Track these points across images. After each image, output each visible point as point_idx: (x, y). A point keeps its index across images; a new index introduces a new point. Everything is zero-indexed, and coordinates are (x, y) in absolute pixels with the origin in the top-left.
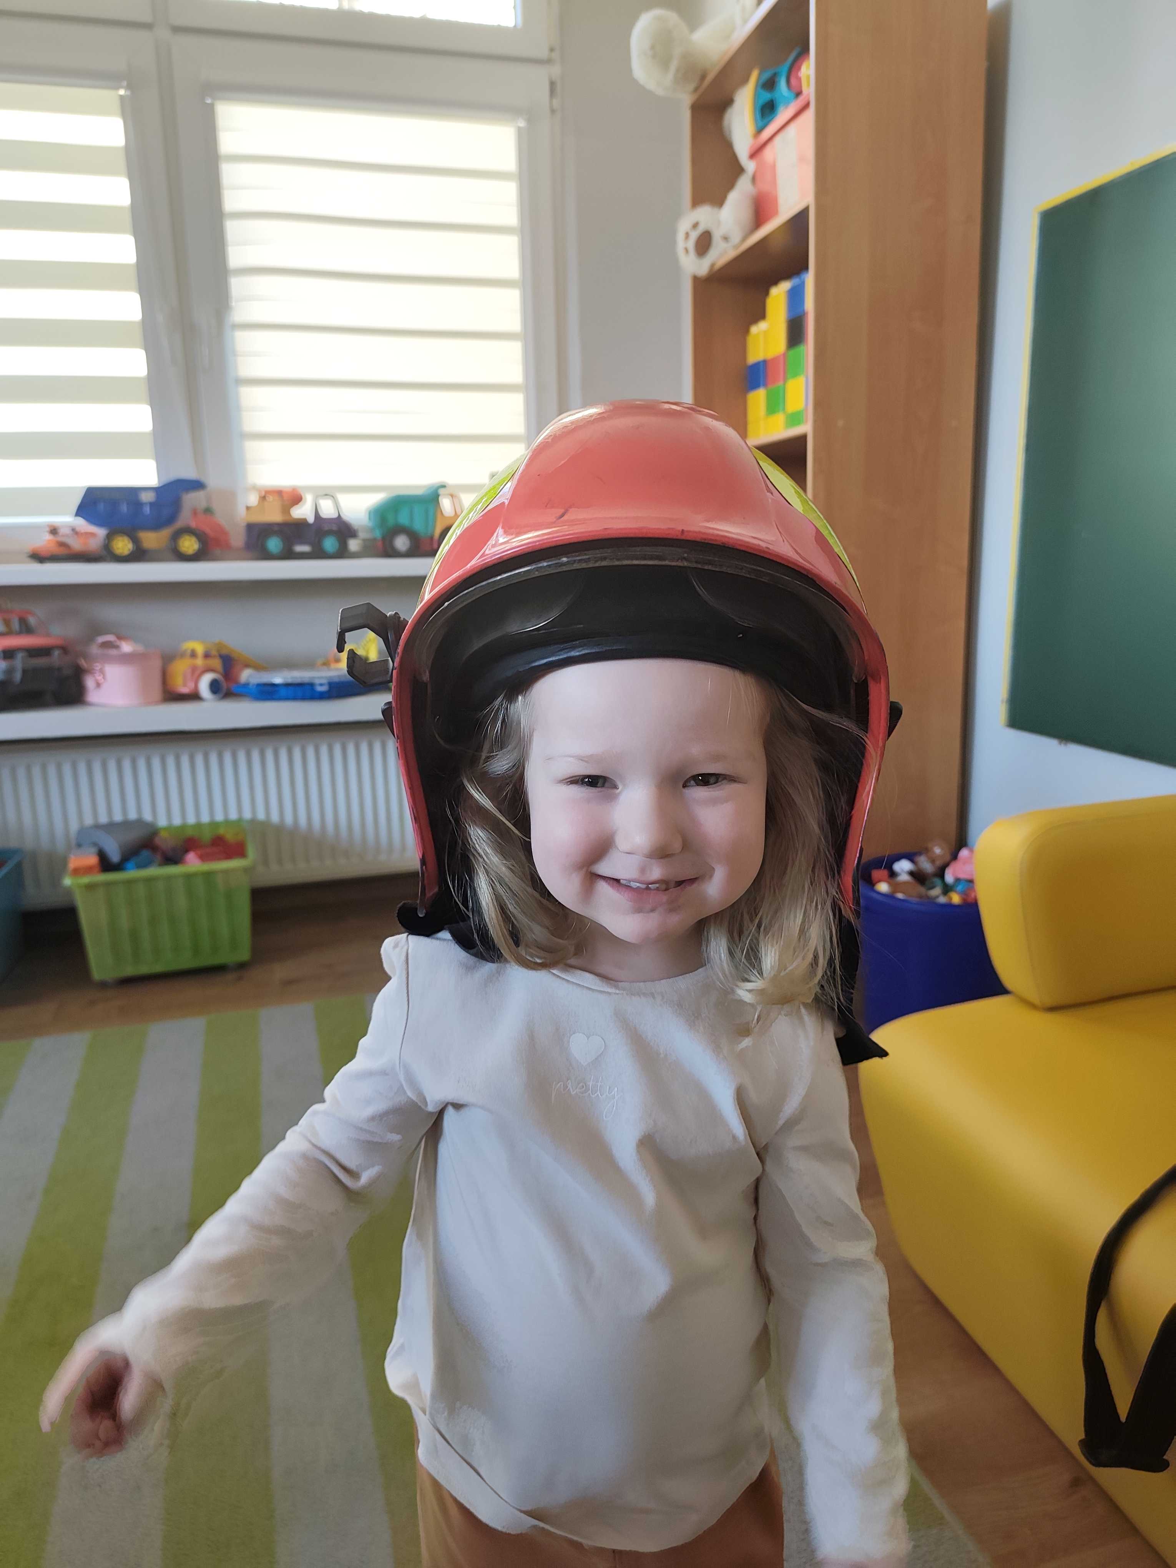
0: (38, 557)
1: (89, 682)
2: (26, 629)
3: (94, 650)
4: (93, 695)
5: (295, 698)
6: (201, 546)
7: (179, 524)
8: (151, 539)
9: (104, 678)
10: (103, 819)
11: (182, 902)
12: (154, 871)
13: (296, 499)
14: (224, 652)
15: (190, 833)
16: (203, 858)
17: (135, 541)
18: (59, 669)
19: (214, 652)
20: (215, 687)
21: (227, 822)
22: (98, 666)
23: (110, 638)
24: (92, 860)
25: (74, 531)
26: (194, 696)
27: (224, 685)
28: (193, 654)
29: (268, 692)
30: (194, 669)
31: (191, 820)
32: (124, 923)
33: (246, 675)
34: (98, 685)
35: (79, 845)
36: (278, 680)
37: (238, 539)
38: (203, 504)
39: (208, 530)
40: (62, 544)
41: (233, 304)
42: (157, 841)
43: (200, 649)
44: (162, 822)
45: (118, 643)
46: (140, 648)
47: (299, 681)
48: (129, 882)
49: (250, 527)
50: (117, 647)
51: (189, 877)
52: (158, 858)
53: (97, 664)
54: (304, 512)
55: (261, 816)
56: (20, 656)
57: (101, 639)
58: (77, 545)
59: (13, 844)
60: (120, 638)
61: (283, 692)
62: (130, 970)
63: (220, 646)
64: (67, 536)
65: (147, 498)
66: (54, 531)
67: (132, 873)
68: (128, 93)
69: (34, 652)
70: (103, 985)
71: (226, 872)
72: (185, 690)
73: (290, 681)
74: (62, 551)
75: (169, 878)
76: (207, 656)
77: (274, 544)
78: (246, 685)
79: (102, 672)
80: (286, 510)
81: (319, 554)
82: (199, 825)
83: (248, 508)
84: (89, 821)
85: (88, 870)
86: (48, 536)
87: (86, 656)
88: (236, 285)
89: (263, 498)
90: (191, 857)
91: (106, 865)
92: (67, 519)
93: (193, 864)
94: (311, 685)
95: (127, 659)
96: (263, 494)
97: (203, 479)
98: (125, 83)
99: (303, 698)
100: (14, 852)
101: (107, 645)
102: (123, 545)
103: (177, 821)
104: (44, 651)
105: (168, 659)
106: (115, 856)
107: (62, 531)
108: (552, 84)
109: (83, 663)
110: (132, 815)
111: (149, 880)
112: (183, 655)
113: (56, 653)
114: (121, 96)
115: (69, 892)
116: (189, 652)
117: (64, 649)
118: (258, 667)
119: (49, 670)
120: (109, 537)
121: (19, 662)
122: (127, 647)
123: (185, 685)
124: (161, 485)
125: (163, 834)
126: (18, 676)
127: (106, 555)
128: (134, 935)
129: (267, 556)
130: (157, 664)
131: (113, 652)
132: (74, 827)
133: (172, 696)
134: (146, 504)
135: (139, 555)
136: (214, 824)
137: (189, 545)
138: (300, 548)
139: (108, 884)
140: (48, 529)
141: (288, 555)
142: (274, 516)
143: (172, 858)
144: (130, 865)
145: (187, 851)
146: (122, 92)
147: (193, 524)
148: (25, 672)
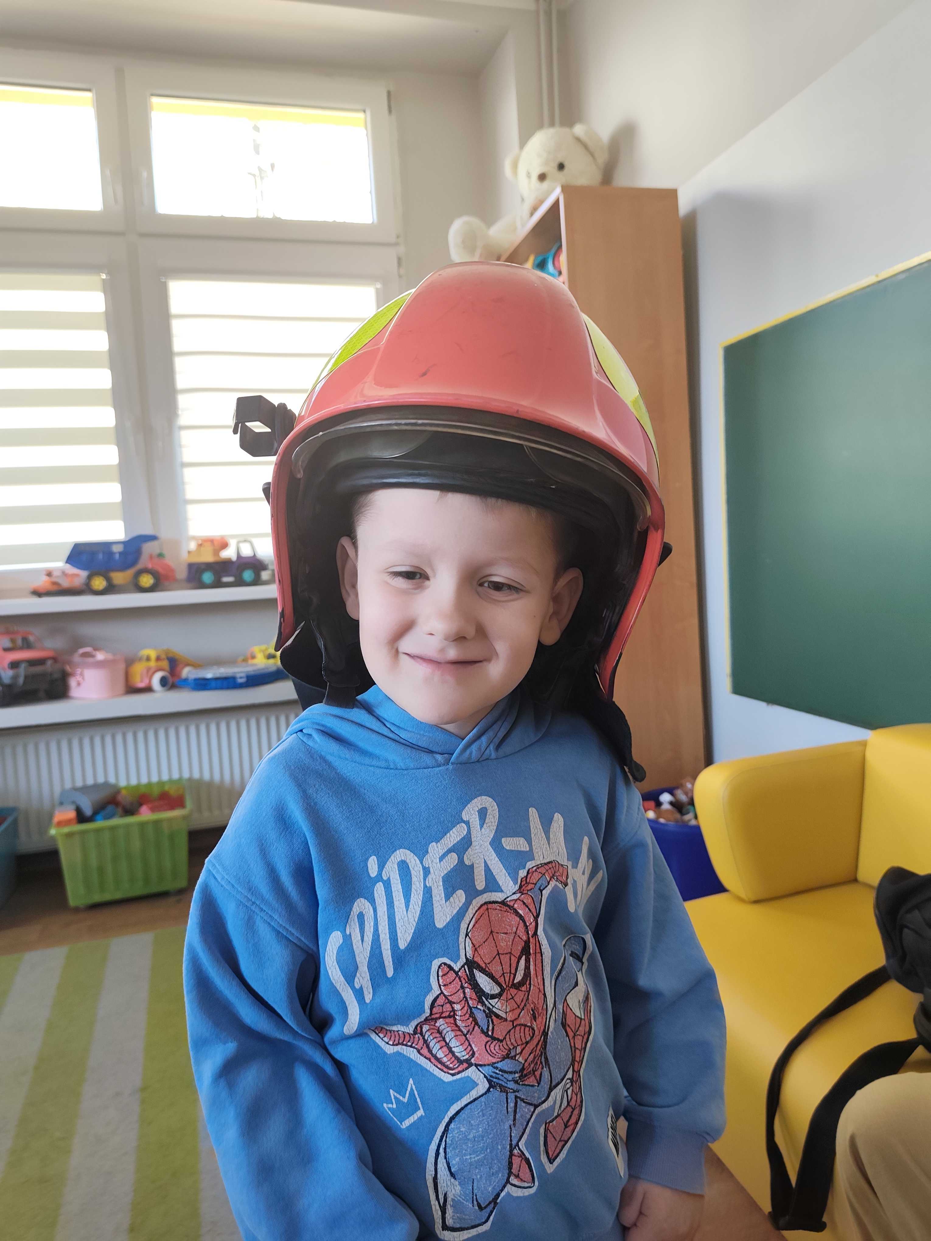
0: (38, 593)
1: (73, 682)
2: (27, 645)
3: (76, 658)
4: (75, 691)
5: (222, 688)
6: (155, 581)
7: (139, 566)
8: (119, 578)
9: (83, 679)
10: (79, 783)
11: (136, 844)
12: (116, 821)
13: (225, 545)
14: (170, 655)
15: (143, 790)
16: (153, 810)
17: (108, 579)
18: (51, 674)
19: (163, 656)
20: (164, 682)
21: (171, 781)
22: (79, 671)
23: (88, 649)
24: (71, 814)
25: (64, 574)
26: (149, 689)
27: (170, 680)
28: (148, 659)
29: (202, 685)
30: (148, 669)
31: (144, 780)
32: (94, 862)
33: (186, 672)
34: (79, 684)
35: (61, 804)
36: (209, 676)
37: (182, 573)
38: (157, 551)
39: (160, 570)
40: (55, 583)
41: (180, 412)
42: (120, 798)
43: (153, 654)
44: (123, 783)
45: (94, 653)
46: (110, 656)
47: (224, 675)
48: (98, 831)
49: (191, 566)
50: (93, 656)
51: (142, 825)
52: (120, 810)
53: (78, 669)
54: (229, 553)
55: (196, 775)
56: (23, 666)
57: (81, 651)
58: (65, 583)
59: (11, 804)
60: (96, 649)
61: (213, 684)
62: (97, 898)
63: (167, 652)
64: (58, 577)
65: (117, 549)
66: (49, 574)
67: (100, 824)
68: (108, 278)
69: (32, 663)
70: (77, 910)
71: (170, 820)
72: (141, 685)
73: (218, 675)
74: (55, 588)
75: (128, 826)
76: (158, 659)
77: (207, 577)
78: (186, 680)
79: (82, 674)
80: (216, 552)
81: (240, 583)
82: (149, 784)
83: (189, 552)
84: (68, 785)
85: (68, 822)
86: (45, 578)
87: (69, 663)
88: (182, 400)
89: (200, 546)
90: (144, 809)
91: (81, 818)
92: (59, 564)
93: (146, 815)
94: (234, 678)
95: (100, 665)
96: (200, 542)
97: (158, 534)
98: (106, 272)
99: (228, 688)
100: (12, 810)
101: (86, 655)
102: (99, 583)
103: (134, 782)
104: (41, 662)
105: (130, 662)
106: (88, 811)
107: (55, 574)
108: (399, 260)
109: (68, 668)
110: (101, 780)
111: (113, 829)
112: (140, 659)
113: (49, 663)
114: (103, 279)
115: (53, 838)
116: (145, 657)
117: (55, 659)
118: (196, 665)
119: (43, 675)
120: (90, 578)
121: (22, 670)
122: (100, 656)
123: (142, 681)
124: (127, 540)
125: (124, 792)
126: (21, 680)
127: (86, 589)
128: (101, 870)
129: (202, 586)
130: (122, 666)
131: (90, 660)
132: (57, 790)
133: (132, 690)
134: (115, 553)
135: (111, 589)
136: (161, 783)
137: (147, 580)
138: (226, 579)
139: (83, 833)
140: (45, 573)
141: (218, 584)
142: (208, 557)
143: (129, 811)
144: (99, 817)
145: (141, 805)
146: (104, 276)
147: (150, 566)
148: (26, 677)
